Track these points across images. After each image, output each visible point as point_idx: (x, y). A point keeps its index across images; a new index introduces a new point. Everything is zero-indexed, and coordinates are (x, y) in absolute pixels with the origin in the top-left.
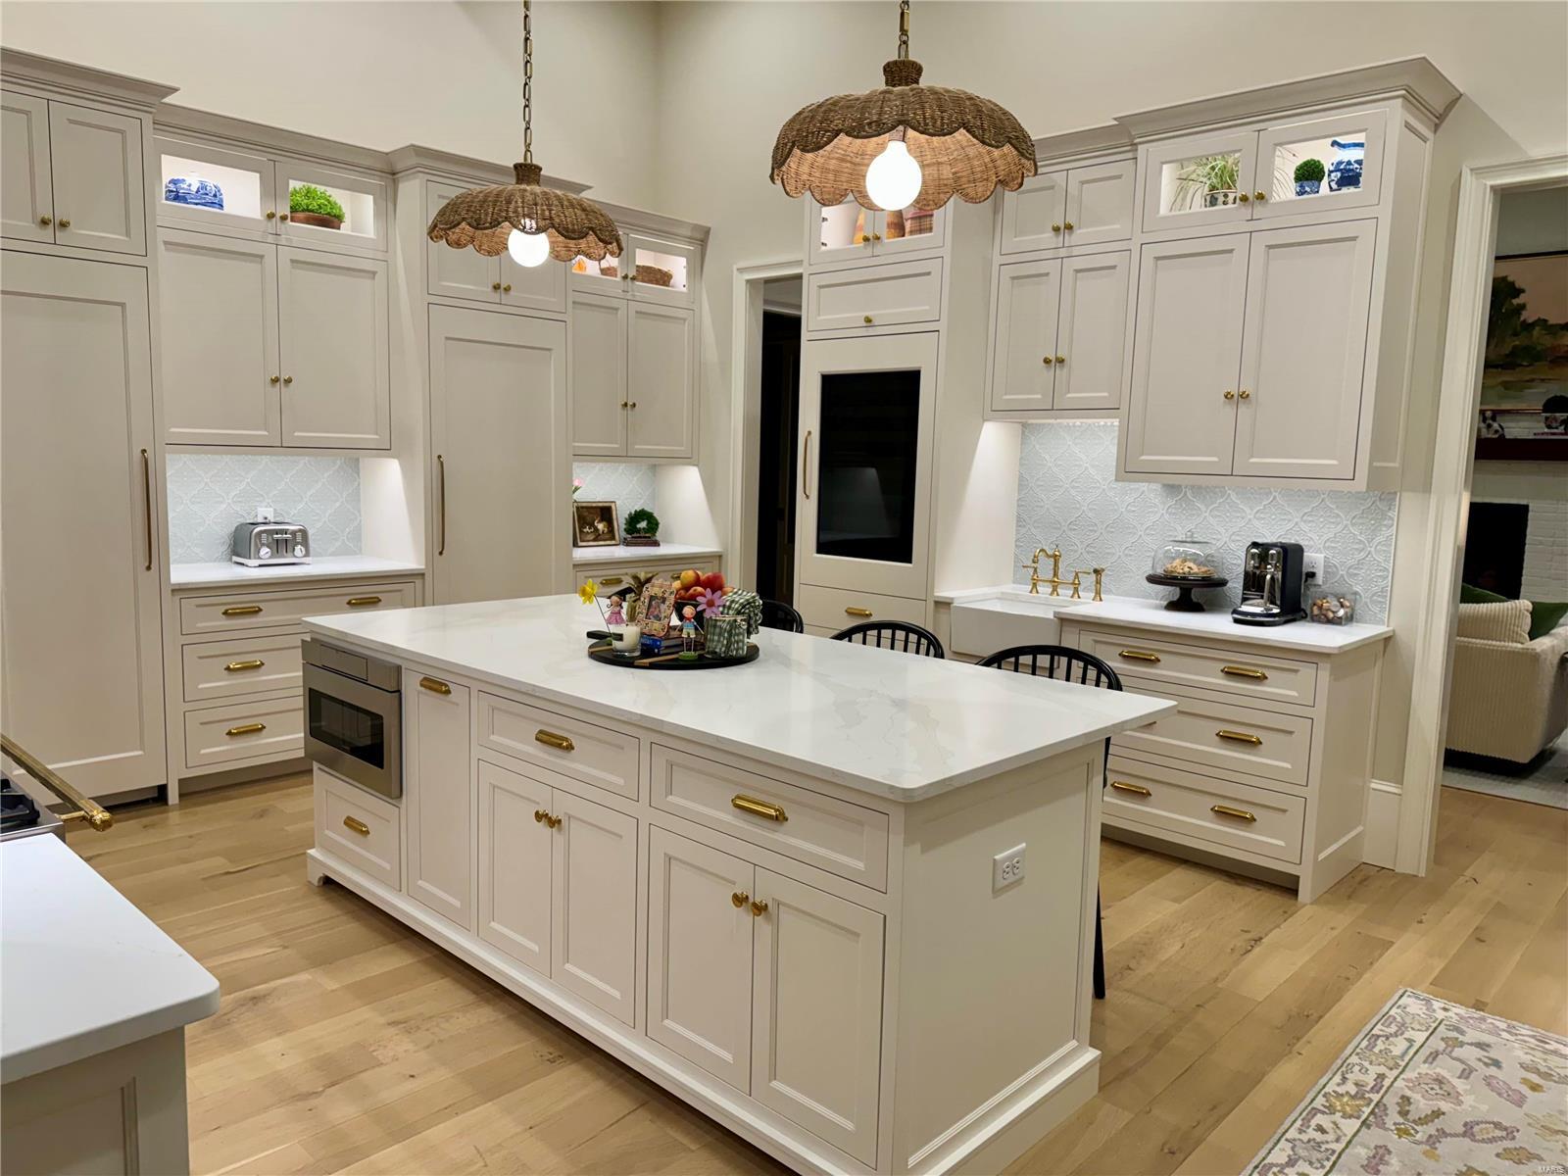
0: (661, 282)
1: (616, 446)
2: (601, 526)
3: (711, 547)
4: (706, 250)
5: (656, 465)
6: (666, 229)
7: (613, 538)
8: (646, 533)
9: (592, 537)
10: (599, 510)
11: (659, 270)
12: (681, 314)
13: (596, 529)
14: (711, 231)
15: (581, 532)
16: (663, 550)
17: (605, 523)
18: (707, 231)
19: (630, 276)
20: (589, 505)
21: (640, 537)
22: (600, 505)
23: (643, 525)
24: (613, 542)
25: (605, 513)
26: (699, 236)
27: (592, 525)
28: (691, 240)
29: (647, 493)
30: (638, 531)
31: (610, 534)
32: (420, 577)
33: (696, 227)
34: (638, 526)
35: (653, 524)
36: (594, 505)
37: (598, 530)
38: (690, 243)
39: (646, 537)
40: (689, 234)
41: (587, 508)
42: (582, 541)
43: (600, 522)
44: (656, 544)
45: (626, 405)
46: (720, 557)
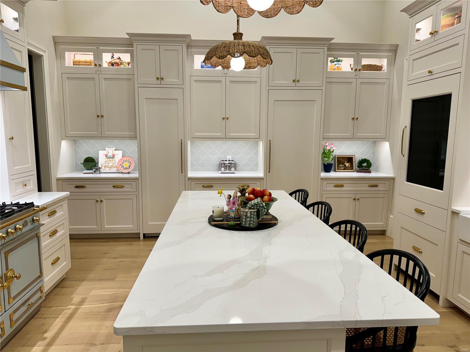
0: (376, 70)
1: (348, 134)
2: (347, 165)
3: (391, 175)
4: (397, 54)
5: (375, 141)
6: (377, 48)
7: (353, 169)
8: (365, 168)
9: (343, 168)
10: (347, 159)
11: (375, 65)
12: (384, 81)
13: (345, 166)
14: (399, 46)
15: (338, 166)
16: (373, 175)
17: (349, 163)
18: (397, 46)
19: (358, 69)
20: (343, 156)
21: (363, 169)
22: (348, 156)
23: (365, 164)
24: (352, 171)
25: (350, 159)
26: (394, 49)
27: (343, 164)
28: (389, 51)
29: (371, 152)
30: (362, 167)
31: (351, 168)
32: (262, 179)
33: (391, 45)
34: (363, 165)
35: (369, 164)
36: (345, 156)
37: (346, 166)
38: (389, 52)
39: (365, 169)
40: (388, 48)
41: (341, 157)
42: (338, 170)
43: (347, 163)
44: (370, 172)
45: (353, 119)
46: (393, 179)
